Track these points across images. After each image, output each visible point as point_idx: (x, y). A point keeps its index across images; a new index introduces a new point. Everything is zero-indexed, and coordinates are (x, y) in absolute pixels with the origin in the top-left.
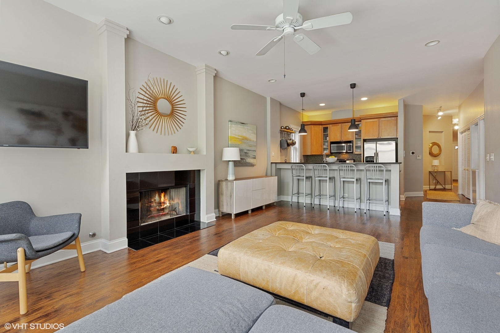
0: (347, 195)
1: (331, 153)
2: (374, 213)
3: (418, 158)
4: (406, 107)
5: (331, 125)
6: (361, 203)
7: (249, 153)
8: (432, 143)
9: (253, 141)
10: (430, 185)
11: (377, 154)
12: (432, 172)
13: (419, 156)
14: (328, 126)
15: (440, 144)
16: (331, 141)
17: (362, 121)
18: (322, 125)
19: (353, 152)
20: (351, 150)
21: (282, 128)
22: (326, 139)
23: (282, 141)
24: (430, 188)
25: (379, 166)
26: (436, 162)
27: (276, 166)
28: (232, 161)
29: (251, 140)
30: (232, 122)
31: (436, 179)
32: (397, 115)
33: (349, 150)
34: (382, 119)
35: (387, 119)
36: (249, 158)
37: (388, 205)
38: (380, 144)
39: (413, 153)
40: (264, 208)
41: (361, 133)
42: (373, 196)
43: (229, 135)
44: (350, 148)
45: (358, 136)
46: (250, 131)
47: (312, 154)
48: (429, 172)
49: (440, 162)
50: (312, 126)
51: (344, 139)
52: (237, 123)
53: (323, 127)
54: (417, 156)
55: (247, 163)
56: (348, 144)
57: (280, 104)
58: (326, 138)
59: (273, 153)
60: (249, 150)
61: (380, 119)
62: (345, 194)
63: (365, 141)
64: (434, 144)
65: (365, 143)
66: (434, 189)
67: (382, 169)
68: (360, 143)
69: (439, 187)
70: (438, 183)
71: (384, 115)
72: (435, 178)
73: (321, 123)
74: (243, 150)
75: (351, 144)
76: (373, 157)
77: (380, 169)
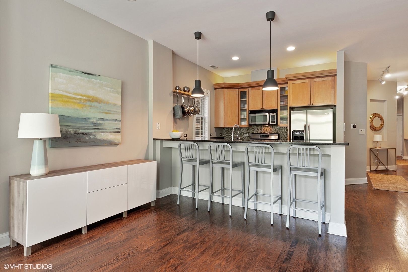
0: (262, 191)
1: (249, 125)
2: (303, 223)
3: (360, 132)
4: (347, 64)
5: (250, 89)
6: (283, 206)
7: (103, 123)
8: (373, 114)
9: (115, 105)
10: (370, 166)
11: (307, 127)
12: (373, 150)
13: (361, 130)
14: (247, 90)
15: (382, 116)
16: (250, 109)
17: (289, 82)
18: (239, 88)
19: (277, 124)
20: (274, 122)
21: (177, 88)
22: (244, 108)
23: (176, 108)
24: (371, 170)
25: (310, 149)
26: (378, 138)
27: (161, 145)
28: (41, 139)
29: (108, 103)
30: (59, 68)
31: (378, 159)
32: (335, 74)
33: (272, 122)
34: (315, 80)
35: (321, 79)
36: (104, 132)
37: (325, 211)
38: (312, 114)
39: (354, 126)
40: (125, 216)
41: (287, 99)
42: (301, 195)
43: (50, 92)
44: (273, 119)
45: (284, 103)
46: (107, 88)
47: (226, 126)
48: (369, 150)
49: (383, 138)
50: (226, 90)
51: (266, 107)
52: (71, 71)
53: (241, 92)
54: (360, 130)
55: (100, 140)
56: (271, 114)
57: (174, 54)
58: (244, 106)
59: (158, 125)
60: (103, 119)
61: (312, 79)
62: (258, 190)
63: (292, 109)
64: (376, 115)
65: (292, 112)
66: (376, 170)
67: (316, 153)
68: (286, 113)
69: (381, 168)
70: (380, 162)
71: (317, 73)
72: (377, 157)
73: (238, 86)
74: (89, 119)
75: (275, 114)
76: (303, 131)
77: (312, 153)
